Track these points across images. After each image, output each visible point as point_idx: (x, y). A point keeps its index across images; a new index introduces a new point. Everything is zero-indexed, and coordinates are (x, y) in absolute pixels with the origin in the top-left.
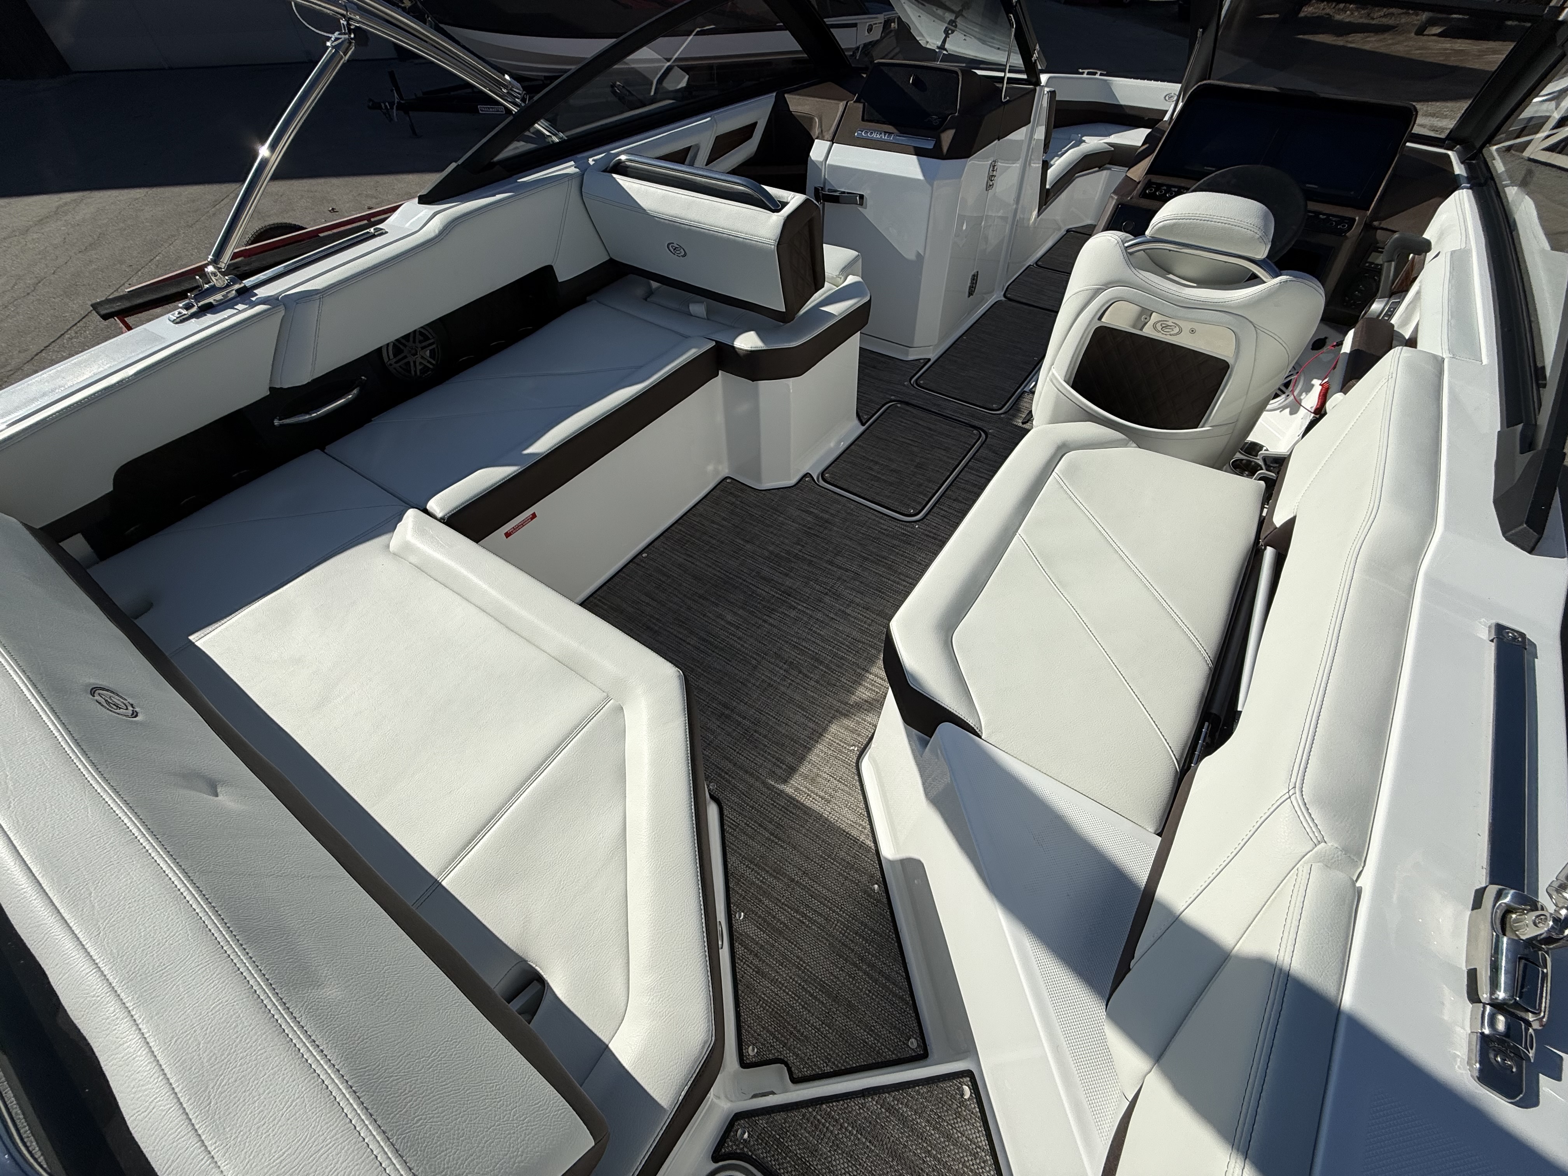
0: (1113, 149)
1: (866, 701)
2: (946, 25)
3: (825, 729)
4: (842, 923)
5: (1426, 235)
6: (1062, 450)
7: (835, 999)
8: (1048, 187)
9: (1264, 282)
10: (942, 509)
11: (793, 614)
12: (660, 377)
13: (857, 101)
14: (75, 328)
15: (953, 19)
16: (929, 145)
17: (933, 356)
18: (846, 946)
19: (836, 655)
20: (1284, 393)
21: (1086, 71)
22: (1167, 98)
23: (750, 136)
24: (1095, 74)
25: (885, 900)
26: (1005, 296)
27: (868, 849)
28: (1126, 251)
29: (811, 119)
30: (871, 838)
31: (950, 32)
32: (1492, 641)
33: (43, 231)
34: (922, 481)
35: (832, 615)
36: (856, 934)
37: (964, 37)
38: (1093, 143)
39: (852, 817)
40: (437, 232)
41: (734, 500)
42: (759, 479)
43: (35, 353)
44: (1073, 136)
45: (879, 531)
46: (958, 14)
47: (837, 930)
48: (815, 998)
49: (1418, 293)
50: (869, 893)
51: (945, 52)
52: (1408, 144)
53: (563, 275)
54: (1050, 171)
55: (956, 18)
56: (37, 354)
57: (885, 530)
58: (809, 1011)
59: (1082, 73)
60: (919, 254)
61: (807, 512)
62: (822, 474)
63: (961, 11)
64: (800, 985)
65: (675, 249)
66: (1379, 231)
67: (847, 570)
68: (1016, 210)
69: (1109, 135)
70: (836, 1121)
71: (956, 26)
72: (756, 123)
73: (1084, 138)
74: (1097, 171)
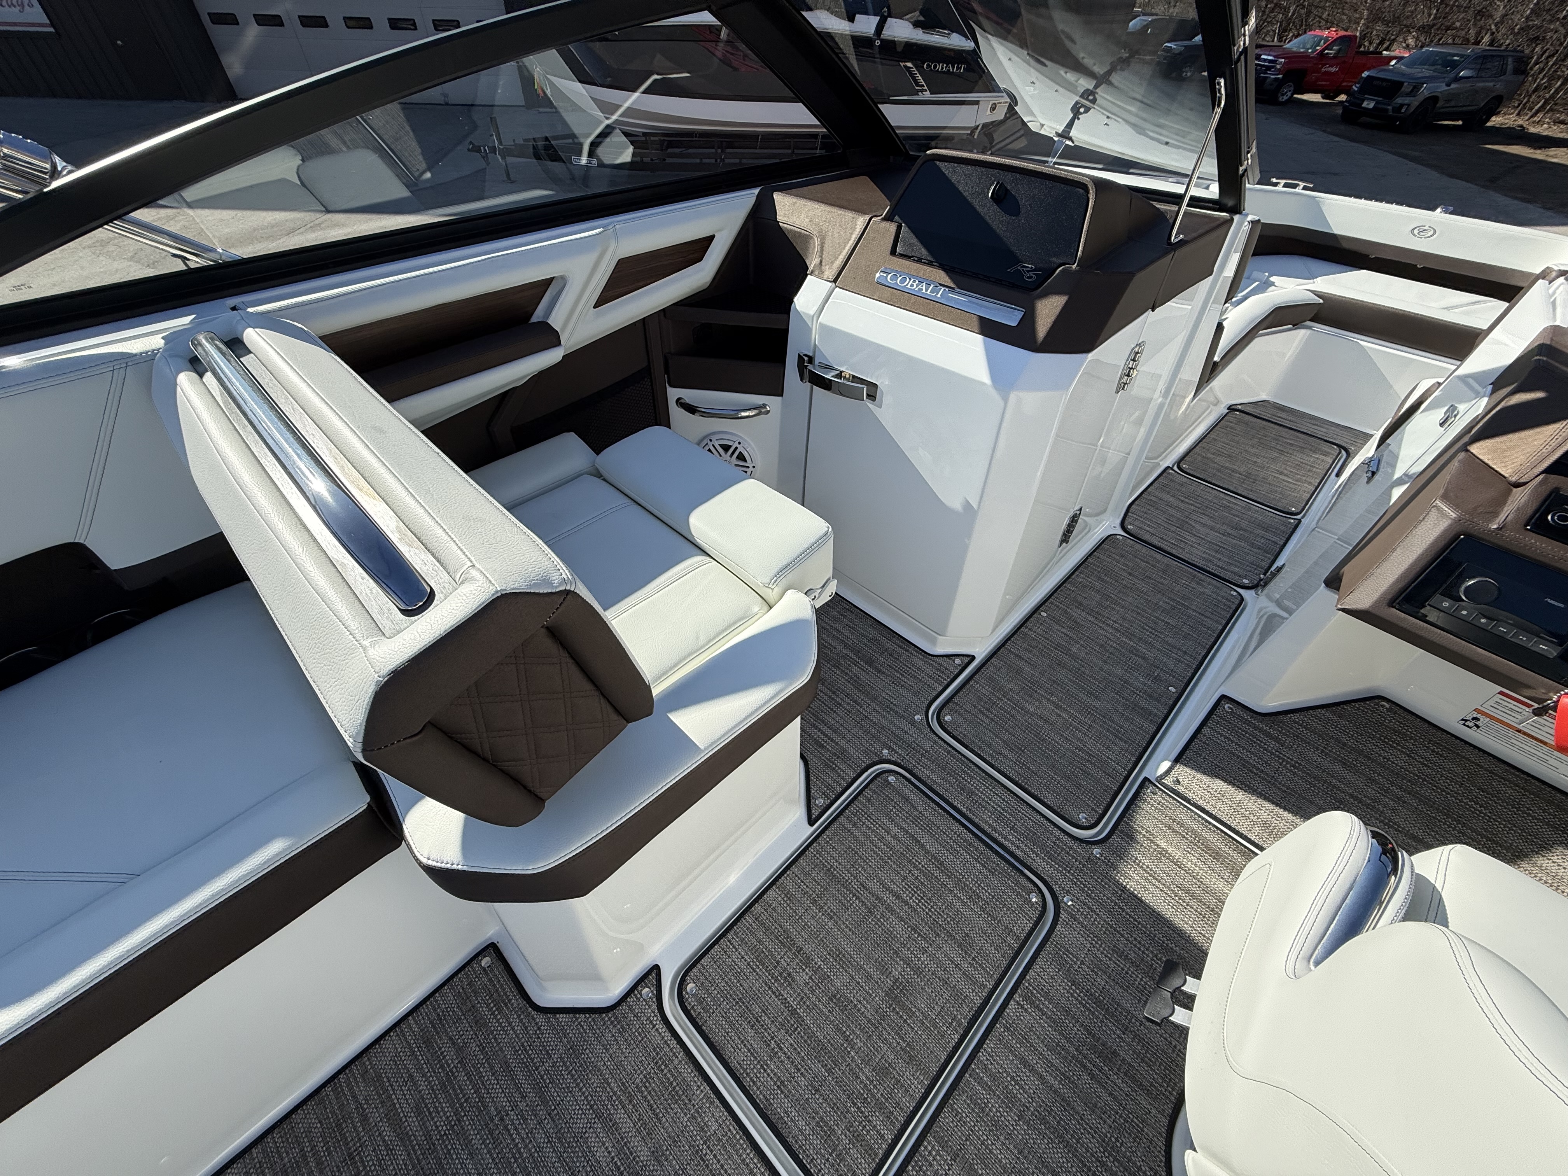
0: (1321, 301)
2: (1077, 98)
8: (1216, 357)
13: (888, 218)
15: (1091, 88)
17: (977, 651)
21: (1283, 182)
22: (1416, 232)
23: (703, 257)
24: (1295, 186)
26: (1120, 523)
29: (809, 240)
31: (1082, 110)
37: (1106, 121)
46: (1102, 80)
51: (1069, 143)
54: (1223, 336)
55: (1096, 87)
59: (1276, 184)
60: (967, 505)
62: (684, 976)
63: (1109, 73)
69: (1313, 278)
71: (1094, 101)
72: (712, 237)
73: (1273, 279)
74: (1289, 330)
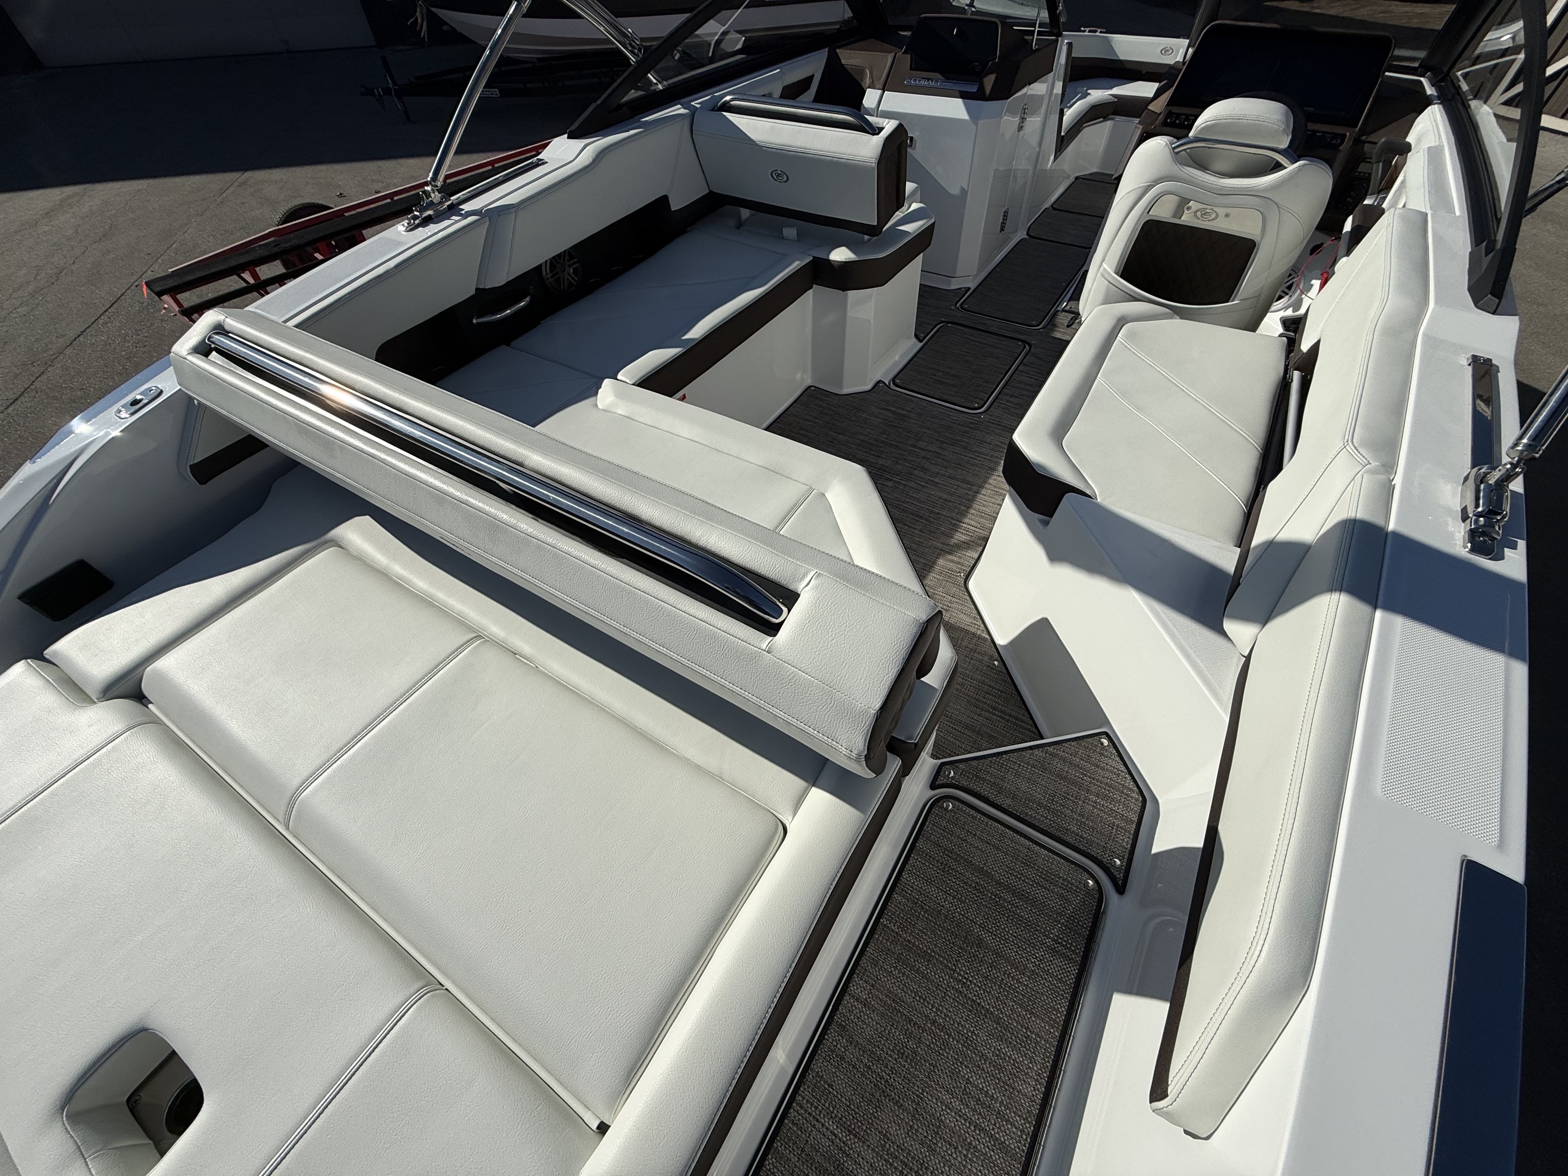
0: (1116, 100)
1: (963, 542)
3: (934, 563)
4: (974, 687)
5: (1408, 139)
6: (1121, 322)
7: (978, 733)
8: (1062, 134)
9: (1285, 168)
10: (1001, 403)
11: (890, 484)
12: (776, 283)
13: (905, 53)
14: (107, 313)
16: (974, 89)
17: (972, 285)
18: (980, 701)
19: (932, 512)
20: (1287, 294)
21: (1087, 29)
22: (1163, 52)
23: (808, 88)
24: (1096, 31)
25: (1004, 671)
26: (1028, 234)
27: (985, 640)
28: (1173, 151)
29: (862, 71)
30: (985, 632)
32: (1469, 365)
33: (52, 223)
34: (981, 383)
35: (923, 484)
36: (986, 693)
38: (1097, 95)
39: (968, 620)
40: (591, 160)
41: (820, 403)
42: (840, 386)
43: (73, 338)
44: (1079, 89)
45: (951, 422)
47: (971, 692)
48: (963, 733)
49: (1403, 182)
50: (993, 667)
51: (973, 9)
52: (1387, 74)
53: (676, 204)
54: (1065, 118)
56: (75, 339)
57: (956, 420)
58: (960, 741)
59: (1084, 31)
60: (962, 192)
61: (886, 410)
62: (893, 380)
64: (949, 726)
65: (779, 176)
66: (1366, 145)
67: (930, 451)
68: (1039, 153)
69: (1111, 88)
70: (1015, 762)
72: (813, 75)
73: (1089, 91)
74: (1102, 121)
